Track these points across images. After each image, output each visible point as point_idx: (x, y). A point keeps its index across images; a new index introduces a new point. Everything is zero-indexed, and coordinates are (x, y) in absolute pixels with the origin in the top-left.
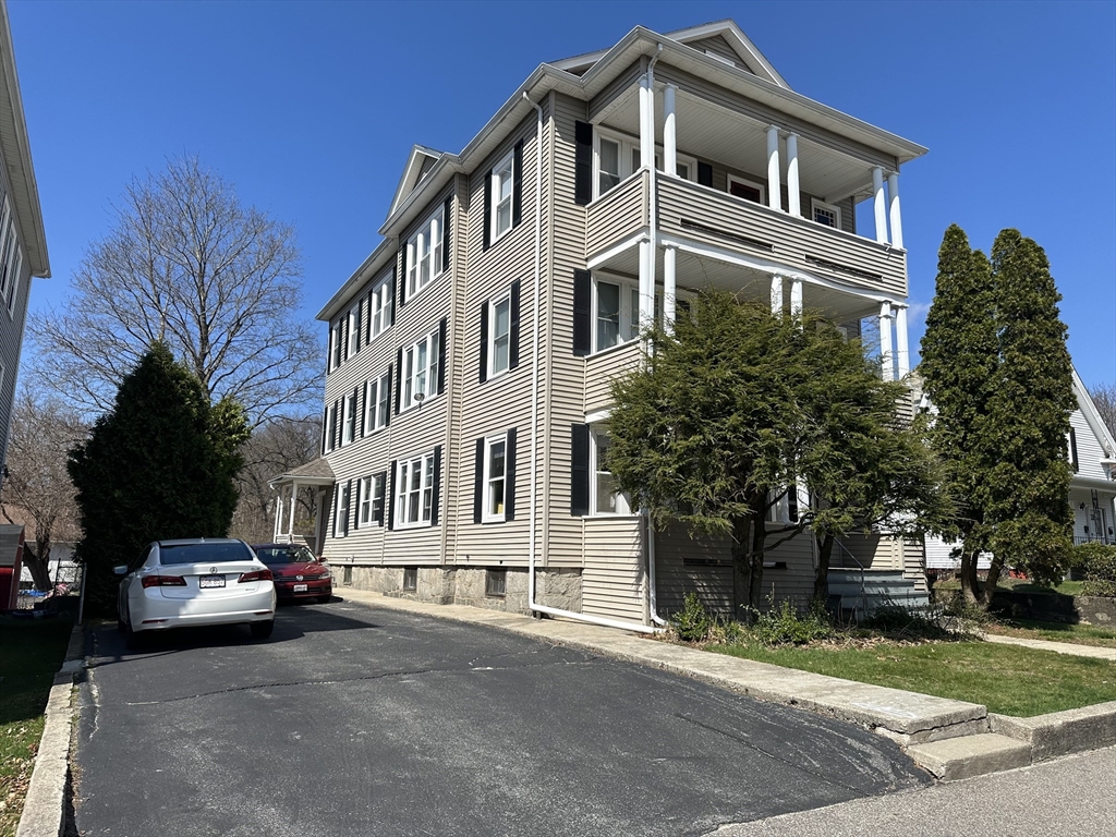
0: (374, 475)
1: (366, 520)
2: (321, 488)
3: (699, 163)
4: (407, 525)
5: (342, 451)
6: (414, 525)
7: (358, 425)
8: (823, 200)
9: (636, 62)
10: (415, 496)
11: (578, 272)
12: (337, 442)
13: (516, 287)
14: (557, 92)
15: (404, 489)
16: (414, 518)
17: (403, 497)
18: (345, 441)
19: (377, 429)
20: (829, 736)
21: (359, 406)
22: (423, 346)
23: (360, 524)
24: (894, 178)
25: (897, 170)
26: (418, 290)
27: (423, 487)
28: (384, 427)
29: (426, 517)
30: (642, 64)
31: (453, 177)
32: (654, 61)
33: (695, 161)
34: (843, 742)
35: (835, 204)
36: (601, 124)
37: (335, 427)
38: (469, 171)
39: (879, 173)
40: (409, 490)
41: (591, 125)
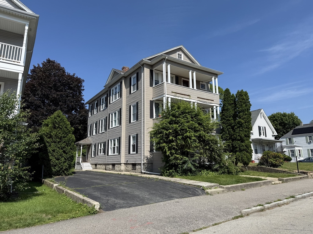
0: (103, 143)
1: (101, 153)
2: (87, 145)
3: (176, 76)
4: (112, 154)
5: (93, 136)
6: (114, 154)
7: (98, 130)
8: (202, 82)
9: (162, 60)
10: (114, 148)
11: (151, 101)
12: (92, 134)
13: (137, 103)
14: (146, 64)
15: (111, 146)
16: (114, 152)
17: (111, 148)
18: (94, 134)
19: (103, 131)
20: (193, 189)
21: (98, 126)
22: (115, 114)
23: (99, 154)
24: (217, 79)
25: (217, 77)
26: (114, 101)
27: (116, 145)
28: (105, 131)
29: (117, 153)
30: (163, 60)
31: (122, 77)
32: (166, 60)
33: (175, 76)
34: (195, 189)
35: (205, 83)
36: (155, 70)
37: (91, 130)
38: (126, 76)
39: (213, 79)
40: (113, 146)
41: (153, 70)
